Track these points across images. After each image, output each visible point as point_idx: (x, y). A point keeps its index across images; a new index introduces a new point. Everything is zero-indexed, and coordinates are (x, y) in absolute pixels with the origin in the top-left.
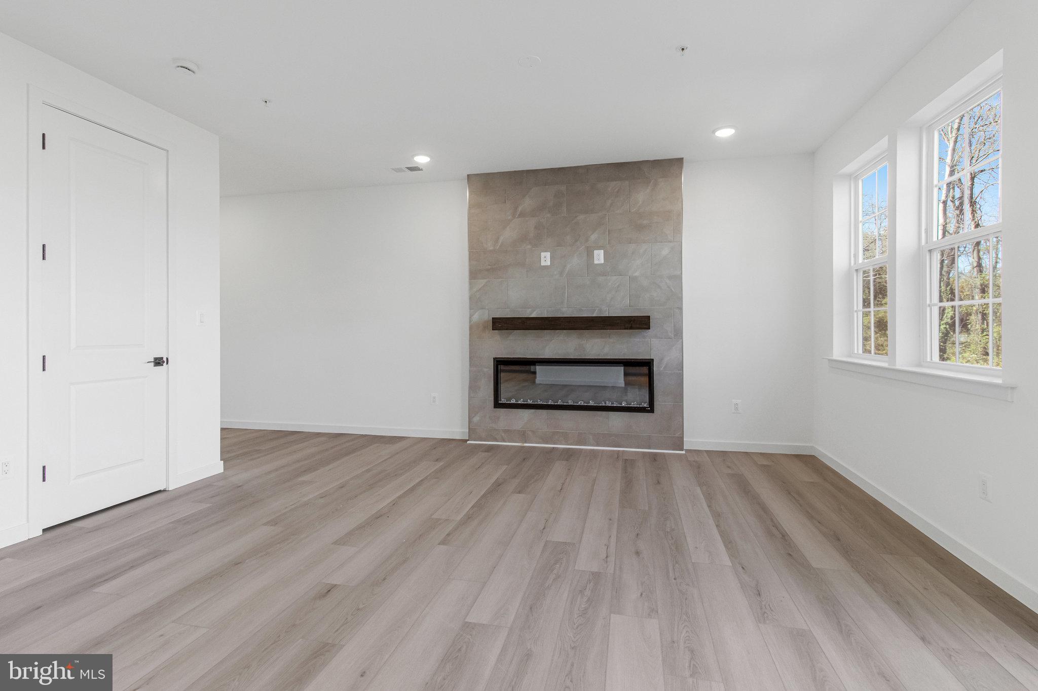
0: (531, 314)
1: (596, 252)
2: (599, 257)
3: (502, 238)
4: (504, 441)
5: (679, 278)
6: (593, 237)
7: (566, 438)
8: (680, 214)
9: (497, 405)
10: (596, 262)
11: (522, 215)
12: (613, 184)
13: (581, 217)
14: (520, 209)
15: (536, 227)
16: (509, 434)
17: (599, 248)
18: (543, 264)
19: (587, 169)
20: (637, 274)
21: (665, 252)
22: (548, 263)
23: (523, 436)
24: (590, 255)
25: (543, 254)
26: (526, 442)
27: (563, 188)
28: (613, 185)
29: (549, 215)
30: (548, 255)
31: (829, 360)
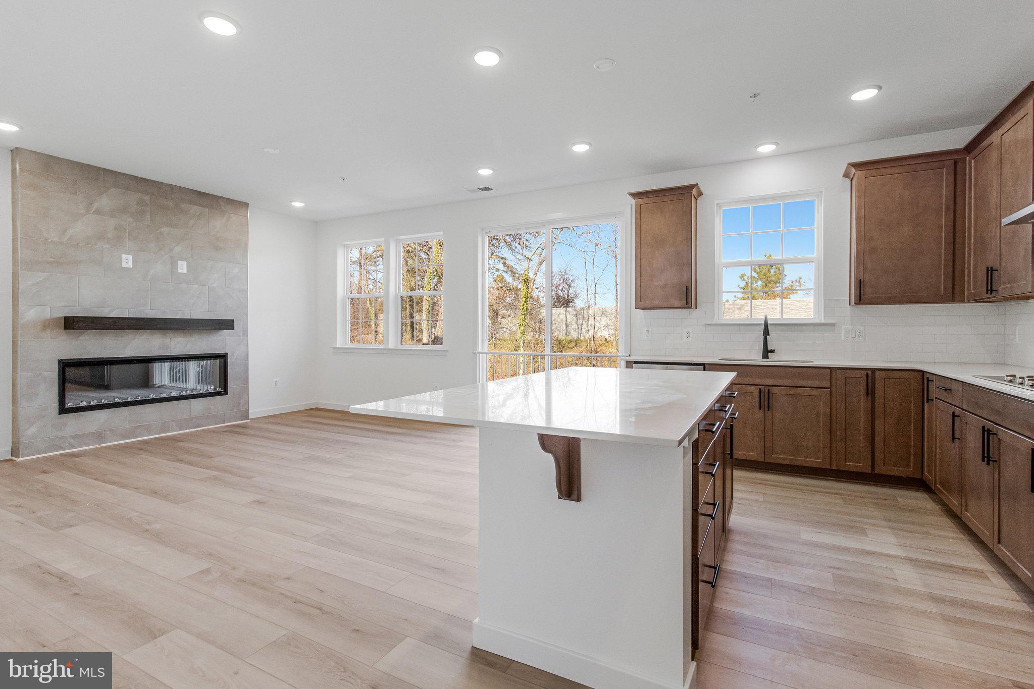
0: (110, 314)
1: (180, 262)
2: (183, 267)
3: (70, 232)
4: (73, 447)
5: (245, 292)
6: (178, 249)
7: (148, 429)
8: (247, 244)
9: (63, 410)
10: (180, 271)
11: (98, 212)
12: (196, 207)
13: (165, 229)
14: (96, 205)
15: (115, 229)
16: (80, 438)
17: (183, 259)
18: (124, 265)
19: (172, 187)
20: (215, 285)
21: (236, 271)
22: (130, 265)
23: (99, 436)
24: (173, 263)
25: (124, 256)
26: (102, 443)
27: (147, 198)
28: (194, 209)
29: (131, 220)
30: (130, 257)
31: (334, 348)
